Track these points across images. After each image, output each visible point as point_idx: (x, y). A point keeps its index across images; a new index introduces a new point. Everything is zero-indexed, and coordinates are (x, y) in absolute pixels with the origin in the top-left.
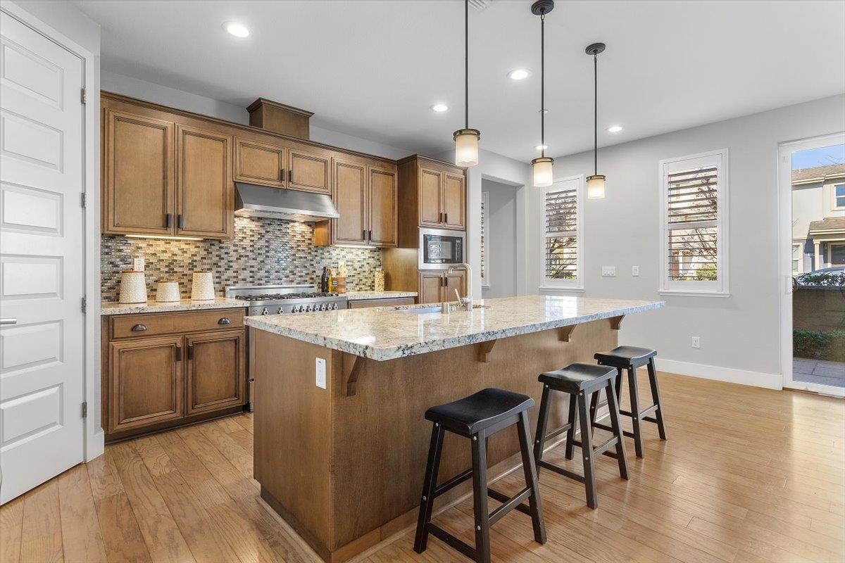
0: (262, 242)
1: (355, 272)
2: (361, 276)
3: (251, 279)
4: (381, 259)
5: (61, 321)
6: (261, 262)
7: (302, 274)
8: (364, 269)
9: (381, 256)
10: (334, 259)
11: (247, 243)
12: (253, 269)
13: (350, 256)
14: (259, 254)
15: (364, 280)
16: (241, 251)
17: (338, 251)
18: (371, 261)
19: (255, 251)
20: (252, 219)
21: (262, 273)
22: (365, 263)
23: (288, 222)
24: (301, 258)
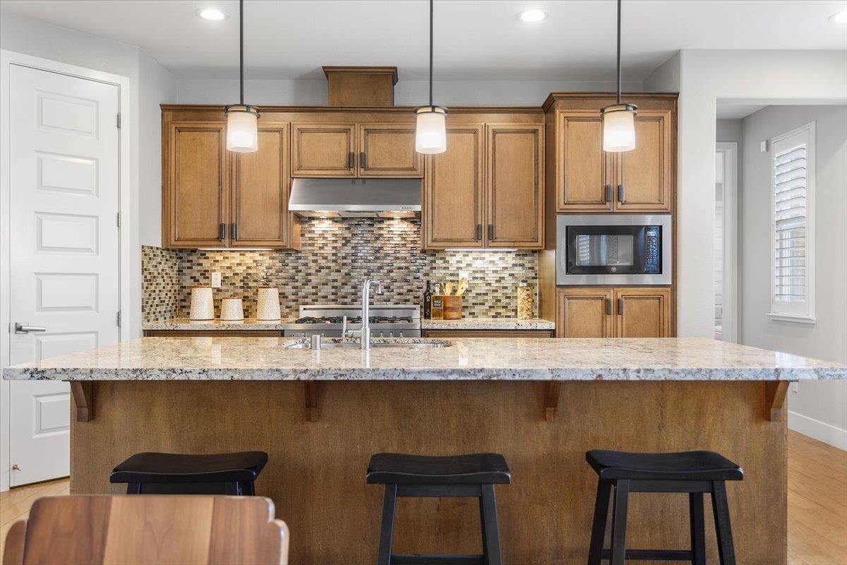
0: (348, 249)
1: (488, 288)
2: (499, 295)
3: (333, 297)
4: (537, 268)
5: (96, 332)
6: (347, 274)
7: (401, 291)
8: (504, 283)
9: (537, 261)
10: (452, 269)
11: (328, 250)
12: (335, 284)
13: (478, 265)
14: (344, 264)
15: (504, 301)
16: (322, 262)
17: (459, 257)
18: (518, 270)
19: (339, 261)
20: (333, 220)
21: (348, 289)
22: (506, 274)
23: (381, 220)
24: (400, 268)
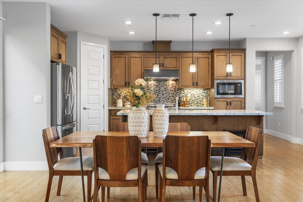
0: (158, 88)
1: (195, 98)
2: (198, 100)
3: (154, 101)
4: (208, 93)
5: (99, 110)
6: (157, 95)
7: (172, 99)
8: (200, 97)
9: (208, 91)
10: (186, 94)
11: (152, 89)
13: (193, 92)
14: (157, 92)
15: (200, 102)
17: (187, 90)
18: (203, 94)
19: (155, 91)
20: (154, 80)
21: (158, 99)
22: (200, 95)
23: (167, 81)
24: (172, 93)
